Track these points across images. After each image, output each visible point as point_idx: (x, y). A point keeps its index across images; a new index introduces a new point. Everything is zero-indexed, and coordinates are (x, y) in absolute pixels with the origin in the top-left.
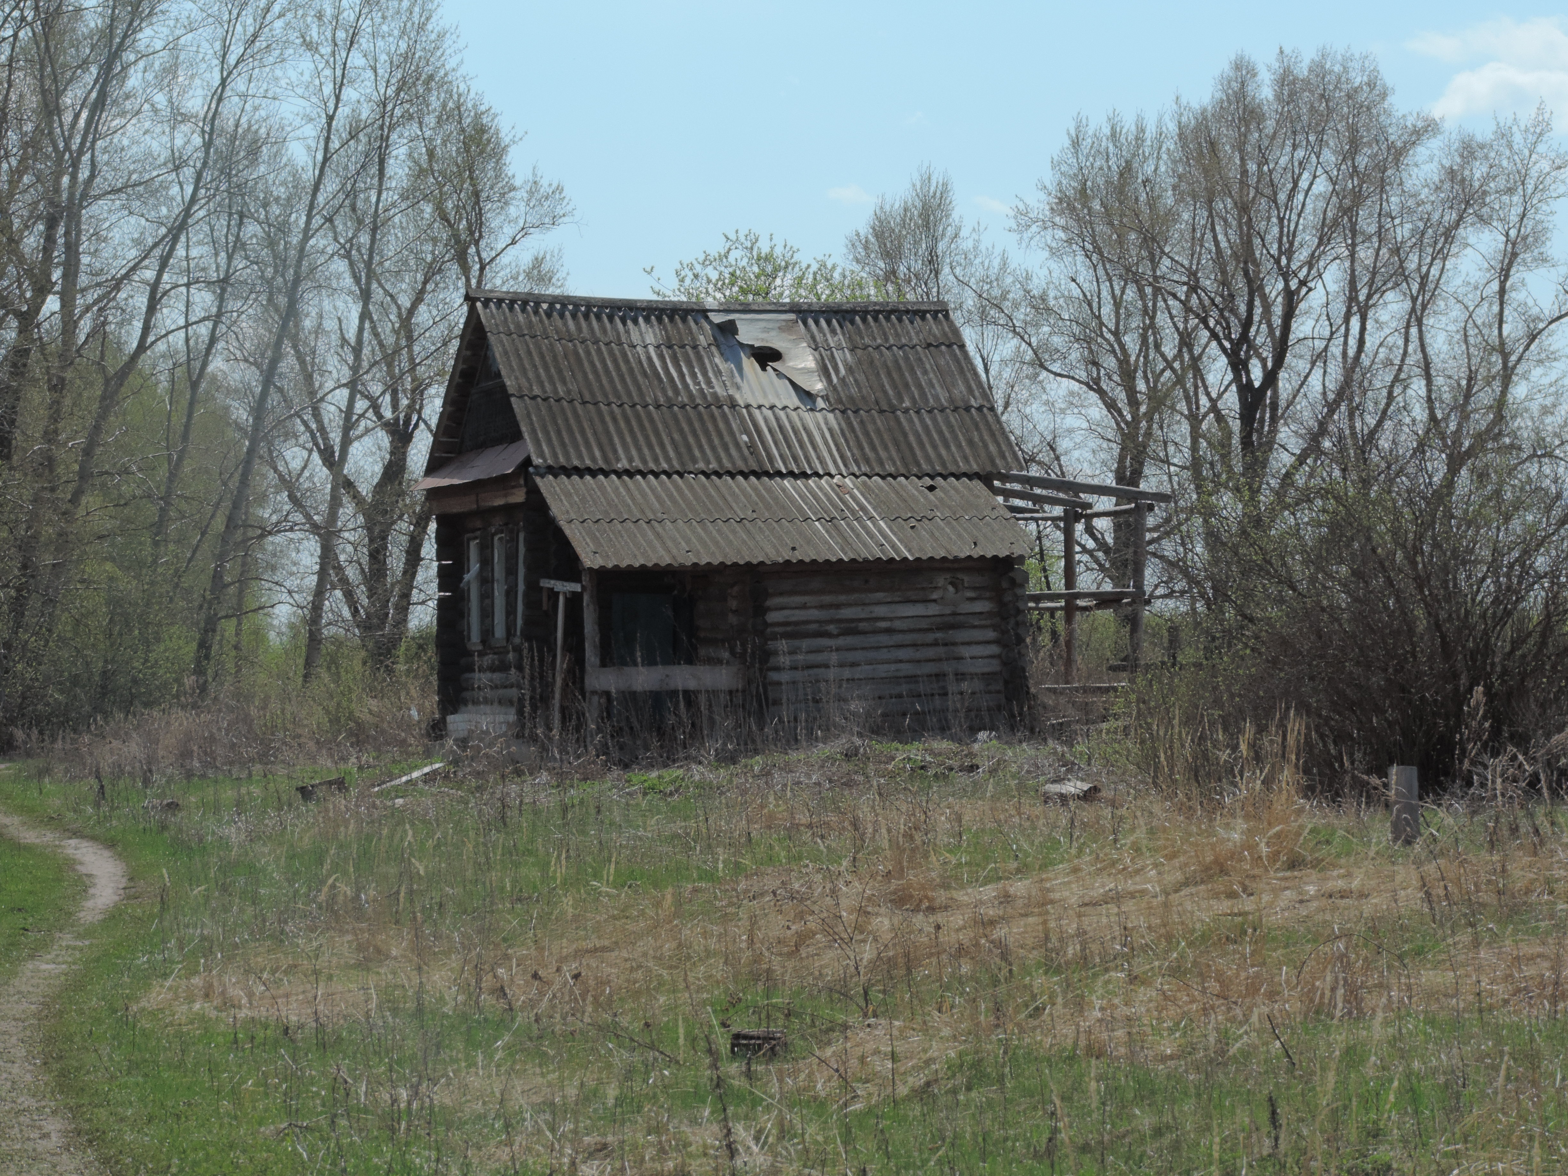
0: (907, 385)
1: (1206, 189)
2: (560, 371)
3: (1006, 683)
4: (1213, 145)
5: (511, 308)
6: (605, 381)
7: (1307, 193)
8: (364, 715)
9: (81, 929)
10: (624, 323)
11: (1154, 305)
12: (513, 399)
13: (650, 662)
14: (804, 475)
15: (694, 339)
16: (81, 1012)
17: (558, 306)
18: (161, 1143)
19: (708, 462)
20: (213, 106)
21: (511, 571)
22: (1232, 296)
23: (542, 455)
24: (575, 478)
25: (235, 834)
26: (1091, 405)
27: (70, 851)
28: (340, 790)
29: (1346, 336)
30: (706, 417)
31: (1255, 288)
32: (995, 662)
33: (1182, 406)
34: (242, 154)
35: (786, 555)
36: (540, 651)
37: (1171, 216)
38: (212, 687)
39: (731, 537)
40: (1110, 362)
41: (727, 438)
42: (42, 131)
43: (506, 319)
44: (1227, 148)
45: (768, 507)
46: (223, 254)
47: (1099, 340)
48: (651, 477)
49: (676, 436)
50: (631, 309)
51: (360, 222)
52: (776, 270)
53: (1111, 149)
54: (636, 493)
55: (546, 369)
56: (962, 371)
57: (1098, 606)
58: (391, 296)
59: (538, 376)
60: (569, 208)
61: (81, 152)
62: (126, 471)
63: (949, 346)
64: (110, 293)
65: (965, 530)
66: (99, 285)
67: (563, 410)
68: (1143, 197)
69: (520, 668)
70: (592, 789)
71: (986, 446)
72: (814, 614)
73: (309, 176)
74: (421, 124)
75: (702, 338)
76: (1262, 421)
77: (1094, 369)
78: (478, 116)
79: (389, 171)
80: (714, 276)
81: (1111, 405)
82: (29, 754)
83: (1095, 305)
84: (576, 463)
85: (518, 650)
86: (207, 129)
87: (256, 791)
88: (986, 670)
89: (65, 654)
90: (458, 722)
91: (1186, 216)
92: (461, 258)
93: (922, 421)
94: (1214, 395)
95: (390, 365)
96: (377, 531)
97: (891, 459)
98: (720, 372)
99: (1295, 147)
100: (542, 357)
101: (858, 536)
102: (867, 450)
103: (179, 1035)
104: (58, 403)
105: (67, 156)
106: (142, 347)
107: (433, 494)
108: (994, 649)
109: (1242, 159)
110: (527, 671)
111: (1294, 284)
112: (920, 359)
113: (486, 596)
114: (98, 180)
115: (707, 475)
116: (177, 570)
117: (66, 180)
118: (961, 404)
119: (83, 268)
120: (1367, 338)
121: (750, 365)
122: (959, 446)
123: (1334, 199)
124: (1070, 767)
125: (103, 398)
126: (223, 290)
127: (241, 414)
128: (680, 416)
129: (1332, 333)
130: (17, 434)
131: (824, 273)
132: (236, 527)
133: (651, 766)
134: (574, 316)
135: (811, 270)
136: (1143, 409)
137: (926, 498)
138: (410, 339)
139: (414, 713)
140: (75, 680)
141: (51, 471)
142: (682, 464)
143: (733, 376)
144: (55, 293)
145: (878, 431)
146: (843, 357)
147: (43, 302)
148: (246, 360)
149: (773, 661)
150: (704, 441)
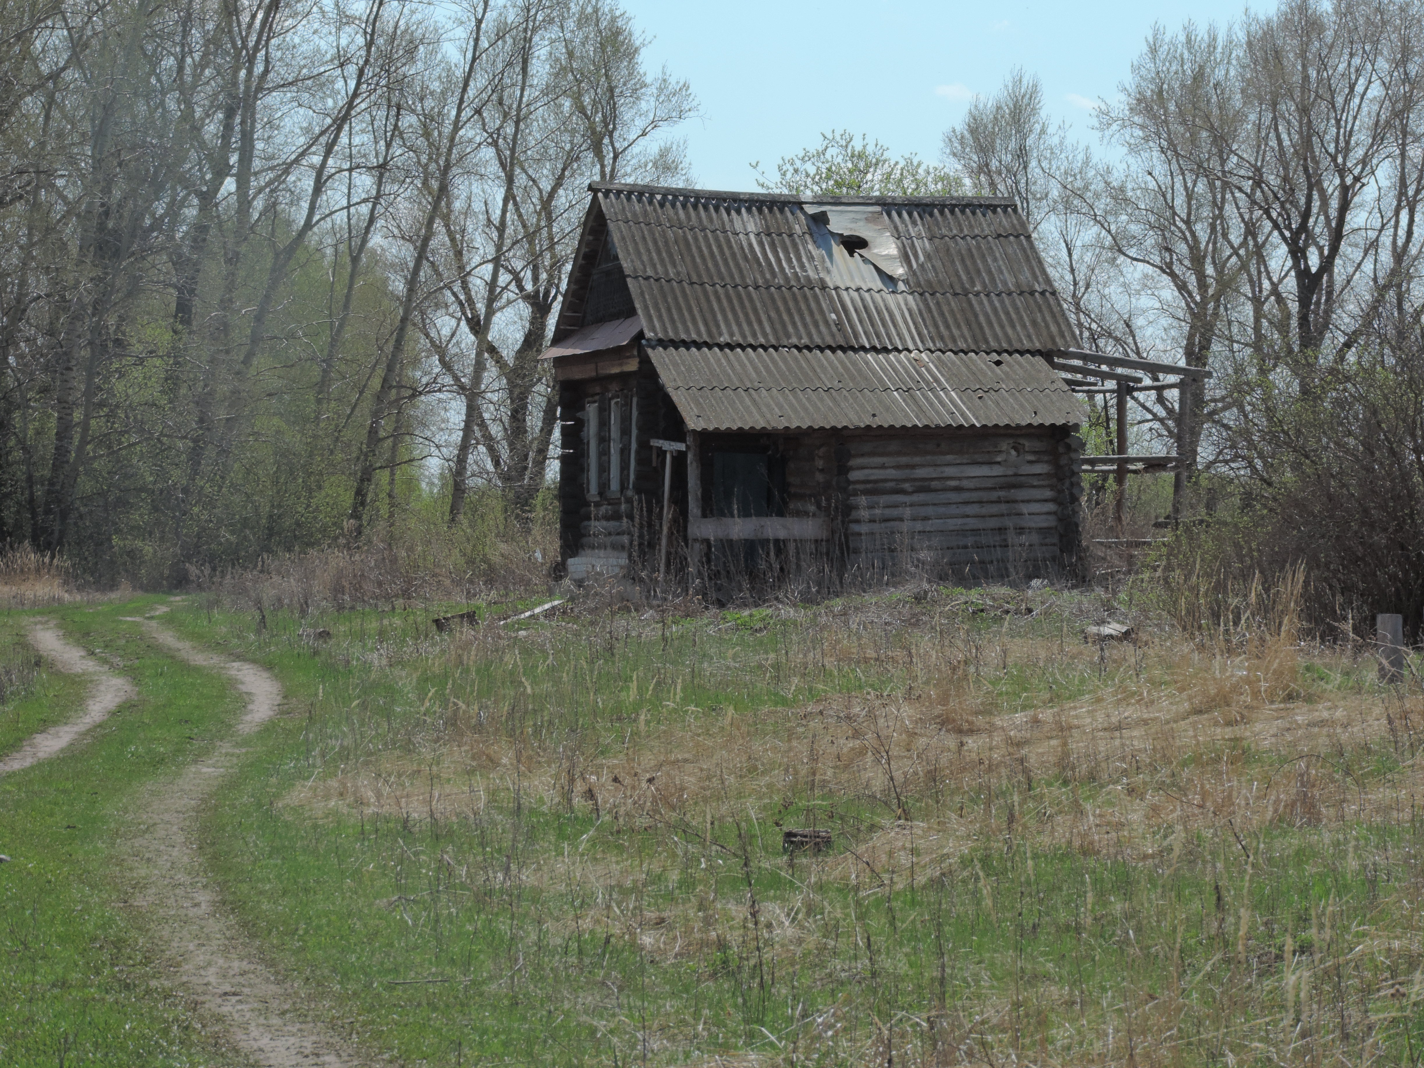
0: (978, 272)
1: (1271, 92)
2: (671, 255)
3: (1061, 536)
4: (1278, 54)
5: (629, 198)
6: (710, 265)
7: (1362, 98)
8: (496, 559)
9: (239, 739)
10: (729, 214)
11: (1223, 198)
12: (629, 280)
13: (745, 513)
14: (885, 350)
15: (790, 228)
16: (233, 807)
17: (670, 197)
18: (292, 911)
19: (800, 338)
20: (375, 9)
21: (625, 432)
22: (1292, 190)
23: (653, 329)
24: (682, 349)
25: (377, 659)
26: (1163, 287)
27: (233, 672)
28: (471, 623)
29: (1396, 227)
30: (799, 298)
31: (1314, 183)
32: (1051, 518)
33: (1247, 289)
34: (401, 52)
35: (867, 421)
36: (649, 503)
37: (1240, 117)
38: (367, 531)
39: (819, 404)
40: (1182, 248)
41: (818, 317)
42: (223, 30)
43: (624, 208)
44: (1291, 55)
45: (853, 378)
46: (382, 143)
47: (1173, 228)
48: (749, 350)
49: (773, 314)
50: (735, 201)
51: (506, 115)
52: (868, 166)
53: (1186, 55)
54: (736, 364)
55: (659, 252)
56: (1027, 259)
57: (1146, 470)
58: (534, 181)
59: (651, 259)
60: (695, 103)
61: (256, 49)
62: (292, 336)
63: (1017, 237)
64: (280, 176)
65: (1027, 400)
66: (272, 168)
67: (672, 289)
68: (1214, 99)
69: (631, 517)
70: (689, 625)
71: (1047, 326)
72: (891, 473)
73: (459, 74)
74: (562, 27)
75: (797, 227)
76: (1318, 303)
77: (1167, 255)
78: (614, 19)
79: (532, 70)
80: (812, 171)
81: (1182, 287)
82: (200, 587)
83: (1169, 196)
84: (683, 336)
85: (629, 501)
86: (369, 30)
87: (397, 621)
88: (1045, 525)
89: (237, 498)
90: (577, 565)
91: (1253, 117)
92: (597, 149)
93: (991, 303)
94: (1275, 280)
95: (531, 242)
96: (517, 391)
97: (963, 336)
98: (812, 257)
99: (1351, 55)
100: (655, 242)
101: (931, 404)
102: (942, 328)
103: (315, 827)
104: (233, 274)
105: (244, 52)
106: (308, 225)
107: (559, 362)
108: (1051, 507)
109: (1304, 66)
110: (637, 520)
111: (1349, 180)
112: (991, 248)
113: (604, 453)
114: (271, 75)
115: (799, 349)
116: (337, 426)
117: (243, 73)
118: (1026, 289)
119: (256, 152)
120: (1415, 229)
121: (839, 251)
122: (1024, 326)
123: (1387, 102)
124: (1111, 611)
125: (273, 270)
126: (381, 176)
127: (399, 286)
128: (776, 296)
129: (1383, 226)
130: (196, 301)
131: (911, 168)
132: (391, 387)
133: (746, 605)
134: (684, 206)
135: (899, 167)
136: (1211, 291)
137: (993, 372)
138: (550, 220)
139: (538, 555)
140: (245, 522)
141: (226, 335)
142: (778, 339)
143: (824, 261)
144: (232, 175)
145: (952, 312)
146: (923, 245)
147: (221, 183)
148: (403, 238)
149: (854, 515)
150: (797, 318)
